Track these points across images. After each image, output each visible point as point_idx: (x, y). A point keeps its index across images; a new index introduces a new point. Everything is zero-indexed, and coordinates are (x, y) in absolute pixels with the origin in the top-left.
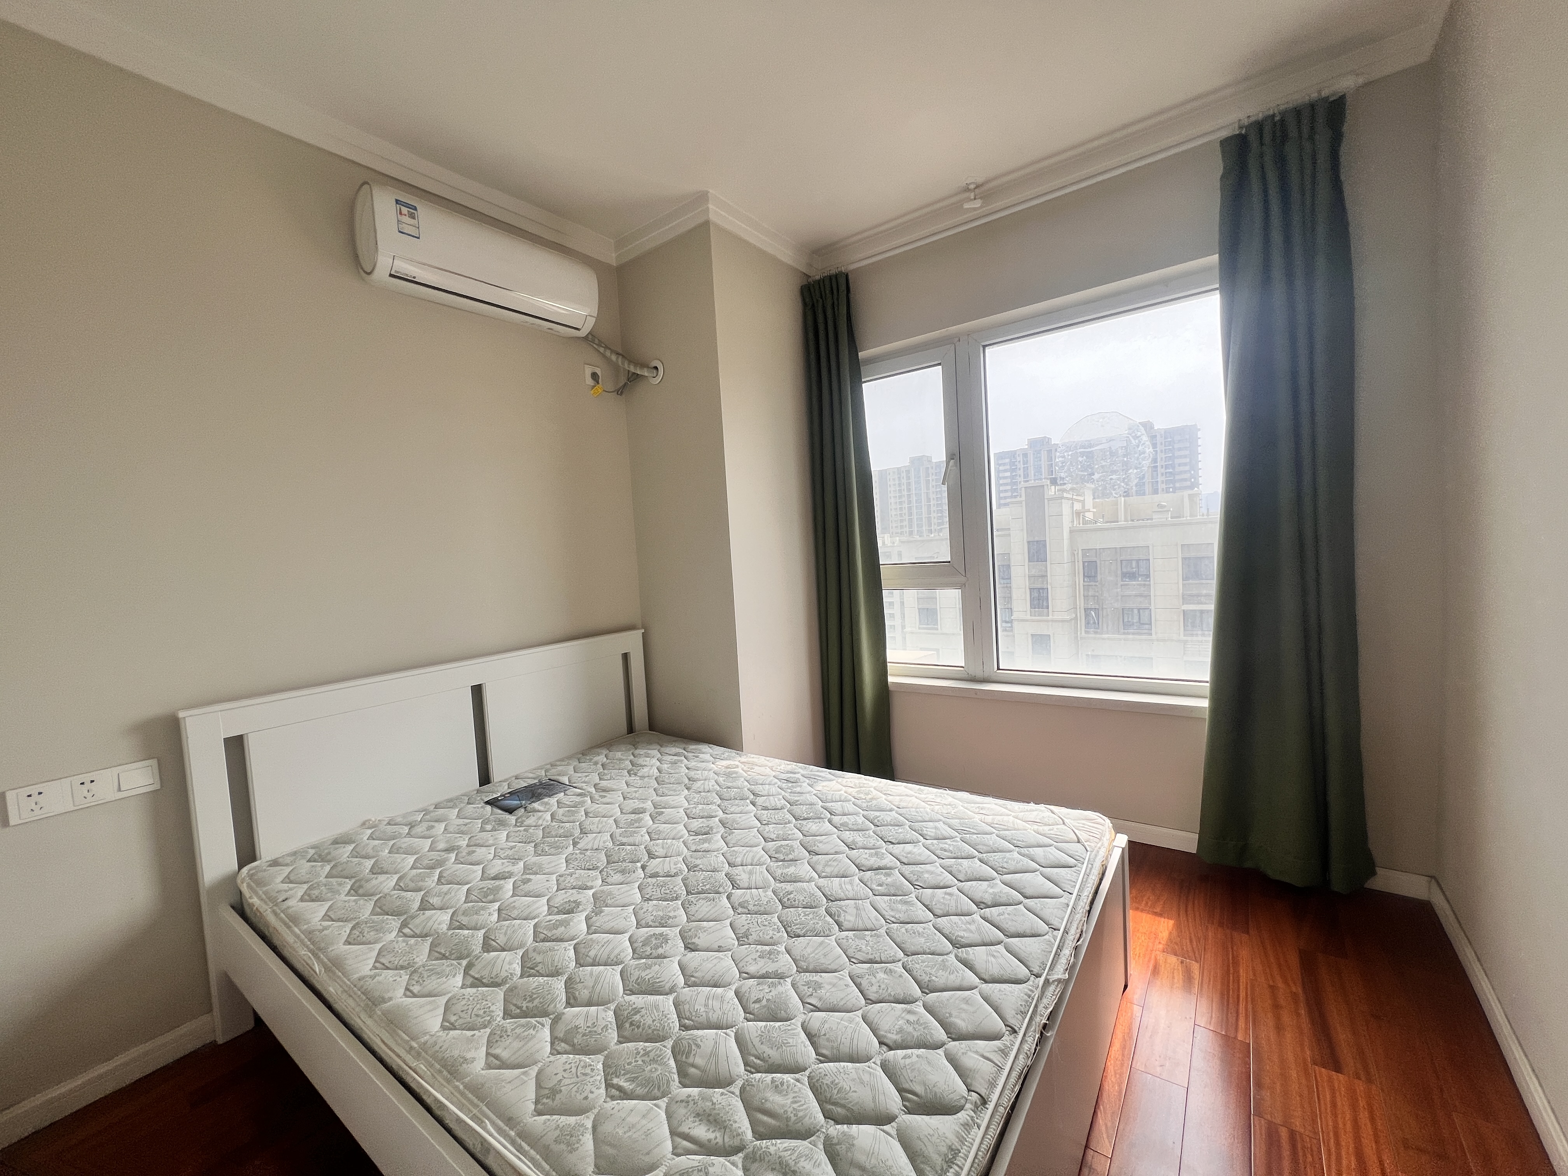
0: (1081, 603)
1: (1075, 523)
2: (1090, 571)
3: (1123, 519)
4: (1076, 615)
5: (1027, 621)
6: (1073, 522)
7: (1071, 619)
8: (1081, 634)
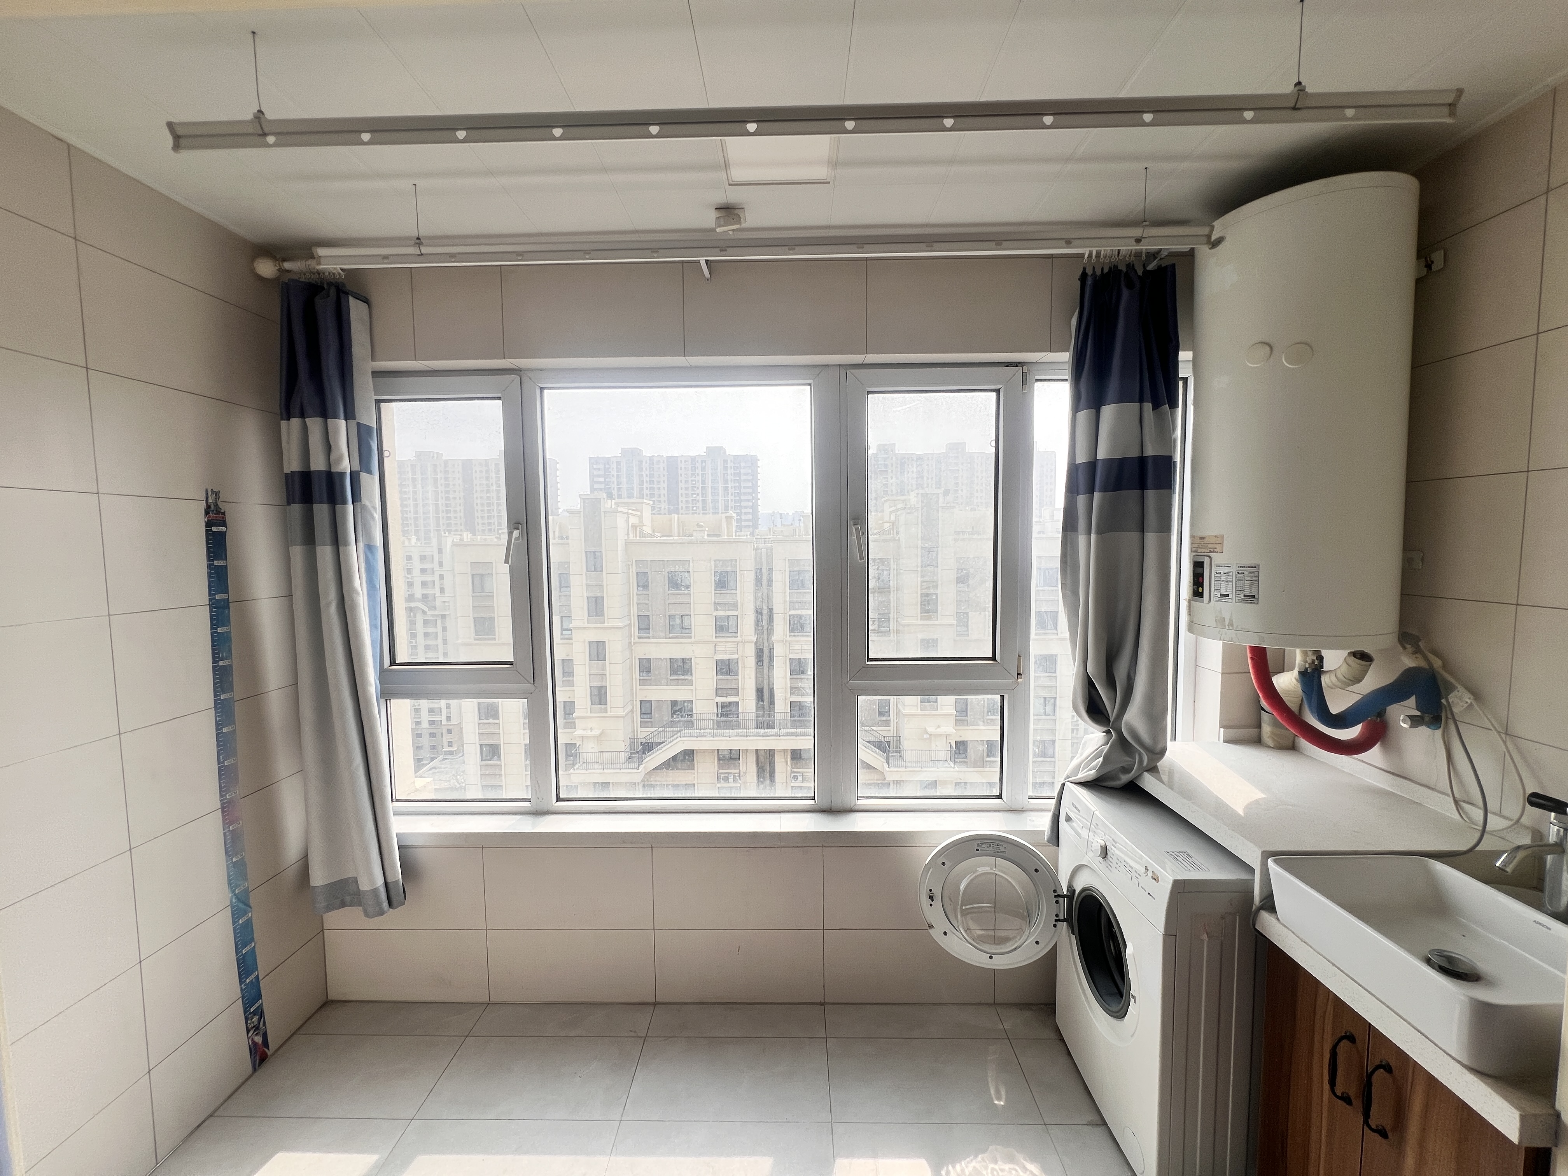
0: (634, 610)
1: (631, 535)
2: (643, 581)
3: (676, 534)
4: (631, 622)
5: (584, 628)
6: (628, 535)
7: (626, 626)
8: (634, 639)
